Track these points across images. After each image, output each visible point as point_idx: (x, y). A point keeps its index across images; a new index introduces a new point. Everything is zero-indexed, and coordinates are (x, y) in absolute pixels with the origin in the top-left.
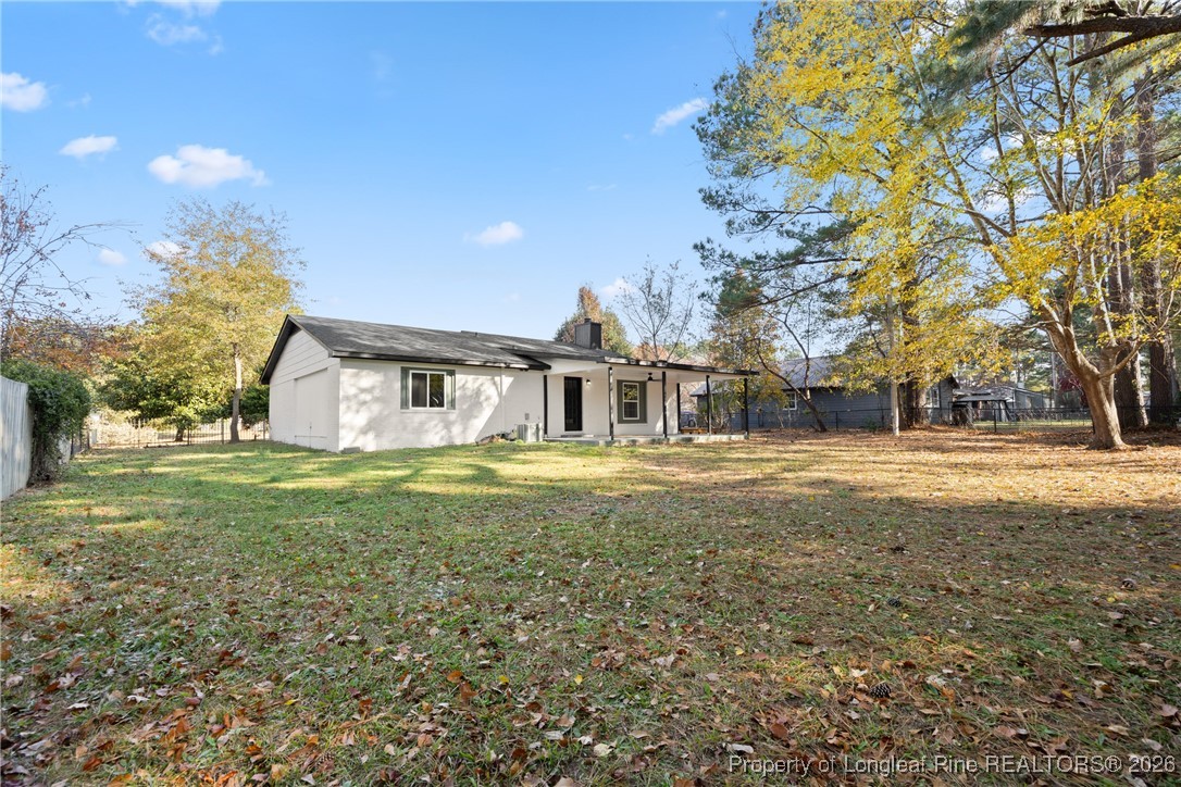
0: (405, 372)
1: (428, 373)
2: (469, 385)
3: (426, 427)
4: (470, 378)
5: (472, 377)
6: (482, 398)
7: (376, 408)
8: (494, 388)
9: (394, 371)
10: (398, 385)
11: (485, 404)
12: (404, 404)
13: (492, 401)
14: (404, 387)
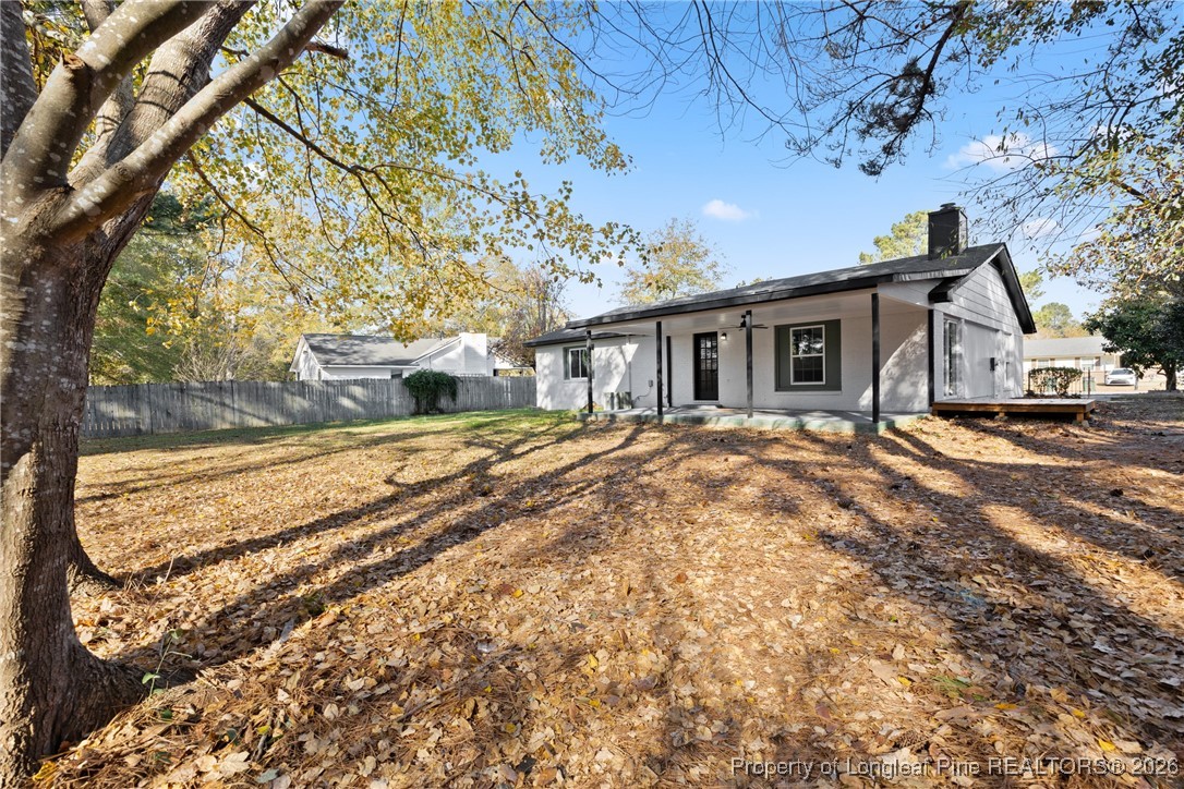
0: (566, 351)
1: (580, 349)
2: (603, 357)
3: (577, 393)
4: (604, 349)
5: (605, 348)
6: (613, 366)
7: (551, 378)
8: (621, 356)
9: (560, 350)
10: (561, 361)
11: (614, 372)
12: (566, 376)
13: (619, 369)
14: (566, 362)
